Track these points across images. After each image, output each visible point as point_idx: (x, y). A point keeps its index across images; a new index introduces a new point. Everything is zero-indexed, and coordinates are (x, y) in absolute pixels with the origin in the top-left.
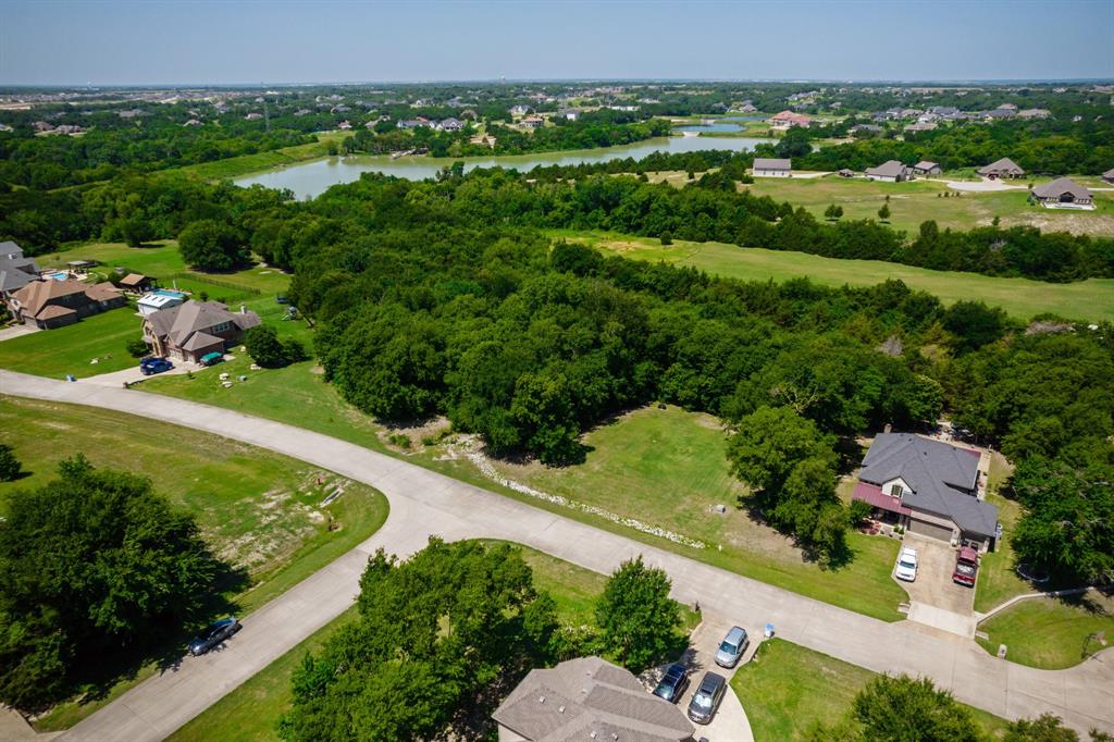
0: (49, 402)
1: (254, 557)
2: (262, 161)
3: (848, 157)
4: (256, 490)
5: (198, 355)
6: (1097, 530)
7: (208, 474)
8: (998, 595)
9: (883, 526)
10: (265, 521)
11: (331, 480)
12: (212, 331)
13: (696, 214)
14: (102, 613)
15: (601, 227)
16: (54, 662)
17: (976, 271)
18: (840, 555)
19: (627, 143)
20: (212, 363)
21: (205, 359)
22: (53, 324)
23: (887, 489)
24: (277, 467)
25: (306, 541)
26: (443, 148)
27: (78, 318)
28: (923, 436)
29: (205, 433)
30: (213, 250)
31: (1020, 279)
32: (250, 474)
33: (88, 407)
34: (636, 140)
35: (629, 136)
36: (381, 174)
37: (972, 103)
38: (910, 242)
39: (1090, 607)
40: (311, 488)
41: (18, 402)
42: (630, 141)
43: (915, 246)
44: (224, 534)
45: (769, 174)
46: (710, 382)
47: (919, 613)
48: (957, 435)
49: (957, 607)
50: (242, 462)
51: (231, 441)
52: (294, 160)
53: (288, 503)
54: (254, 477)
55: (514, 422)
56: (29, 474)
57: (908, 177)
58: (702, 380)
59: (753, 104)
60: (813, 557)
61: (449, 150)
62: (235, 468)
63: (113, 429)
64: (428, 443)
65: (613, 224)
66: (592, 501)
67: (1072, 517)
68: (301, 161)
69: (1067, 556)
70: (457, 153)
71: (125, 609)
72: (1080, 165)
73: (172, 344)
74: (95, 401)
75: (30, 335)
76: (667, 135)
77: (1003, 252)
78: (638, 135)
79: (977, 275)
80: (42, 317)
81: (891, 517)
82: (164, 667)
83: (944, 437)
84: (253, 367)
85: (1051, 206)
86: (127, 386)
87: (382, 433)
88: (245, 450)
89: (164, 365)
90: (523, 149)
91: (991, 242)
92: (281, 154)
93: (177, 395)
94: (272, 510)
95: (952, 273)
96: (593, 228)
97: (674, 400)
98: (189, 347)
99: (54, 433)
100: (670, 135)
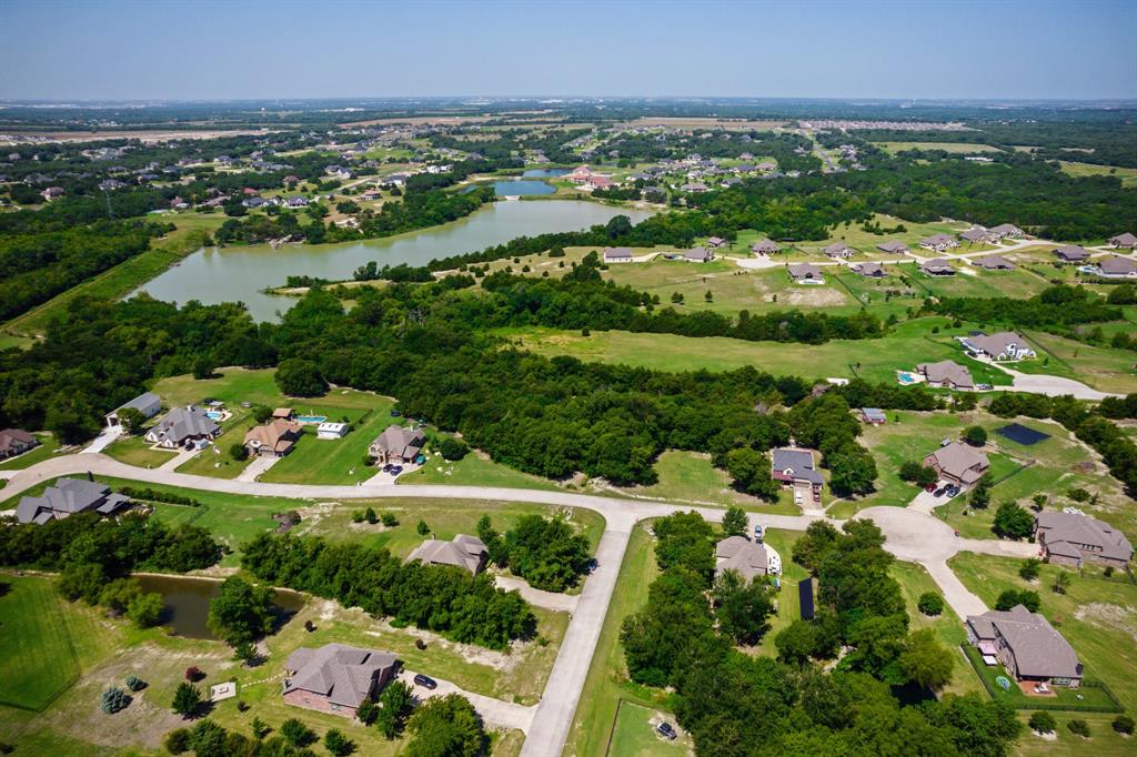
2: (156, 262)
3: (660, 234)
6: (854, 474)
8: (829, 502)
9: (785, 487)
11: (562, 508)
13: (599, 312)
15: (531, 323)
17: (774, 340)
18: (775, 499)
21: (420, 461)
23: (785, 473)
26: (319, 235)
27: (292, 447)
28: (785, 449)
30: (311, 382)
31: (798, 343)
37: (720, 150)
38: (735, 325)
39: (854, 500)
40: (556, 513)
43: (739, 326)
45: (617, 260)
46: (694, 437)
47: (807, 512)
48: (797, 445)
49: (818, 508)
52: (181, 257)
55: (633, 469)
58: (689, 436)
59: (546, 155)
60: (767, 501)
61: (325, 237)
64: (582, 485)
65: (540, 321)
67: (846, 472)
68: (186, 257)
69: (846, 484)
72: (809, 234)
73: (394, 455)
75: (280, 462)
77: (787, 328)
79: (774, 343)
80: (279, 450)
81: (787, 483)
83: (793, 448)
84: (447, 461)
85: (801, 282)
86: (396, 483)
91: (780, 322)
93: (428, 483)
95: (762, 343)
96: (525, 324)
97: (677, 447)
100: (496, 200)
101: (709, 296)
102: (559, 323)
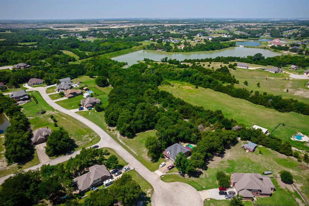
0: (64, 114)
1: (79, 144)
2: (127, 51)
4: (84, 134)
5: (88, 108)
7: (80, 131)
8: (171, 172)
9: (167, 158)
10: (83, 139)
11: (95, 134)
12: (91, 104)
13: (206, 81)
14: (57, 147)
16: (52, 152)
19: (220, 49)
20: (89, 109)
21: (88, 109)
22: (70, 98)
23: (168, 153)
24: (89, 131)
25: (87, 143)
26: (169, 50)
27: (74, 97)
29: (82, 123)
31: (274, 109)
32: (85, 131)
33: (69, 115)
34: (224, 48)
35: (221, 47)
36: (148, 59)
40: (92, 135)
41: (61, 113)
42: (222, 48)
43: (253, 97)
44: (77, 140)
45: (241, 67)
47: (157, 171)
49: (163, 172)
50: (85, 129)
51: (85, 125)
52: (134, 51)
53: (88, 137)
54: (85, 132)
56: (58, 126)
57: (280, 72)
59: (270, 35)
60: (152, 161)
61: (170, 50)
62: (84, 130)
63: (70, 120)
64: (113, 131)
66: (129, 145)
68: (136, 51)
70: (172, 51)
71: (60, 148)
73: (84, 105)
74: (70, 115)
75: (66, 99)
76: (234, 46)
77: (271, 102)
78: (224, 47)
79: (264, 107)
80: (68, 96)
82: (64, 155)
84: (96, 111)
86: (75, 112)
87: (108, 127)
88: (86, 127)
89: (82, 109)
90: (189, 51)
91: (269, 99)
92: (131, 49)
93: (81, 115)
94: (85, 138)
98: (86, 106)
99: (63, 119)
100: (236, 46)
101: (258, 84)
102: (193, 82)
